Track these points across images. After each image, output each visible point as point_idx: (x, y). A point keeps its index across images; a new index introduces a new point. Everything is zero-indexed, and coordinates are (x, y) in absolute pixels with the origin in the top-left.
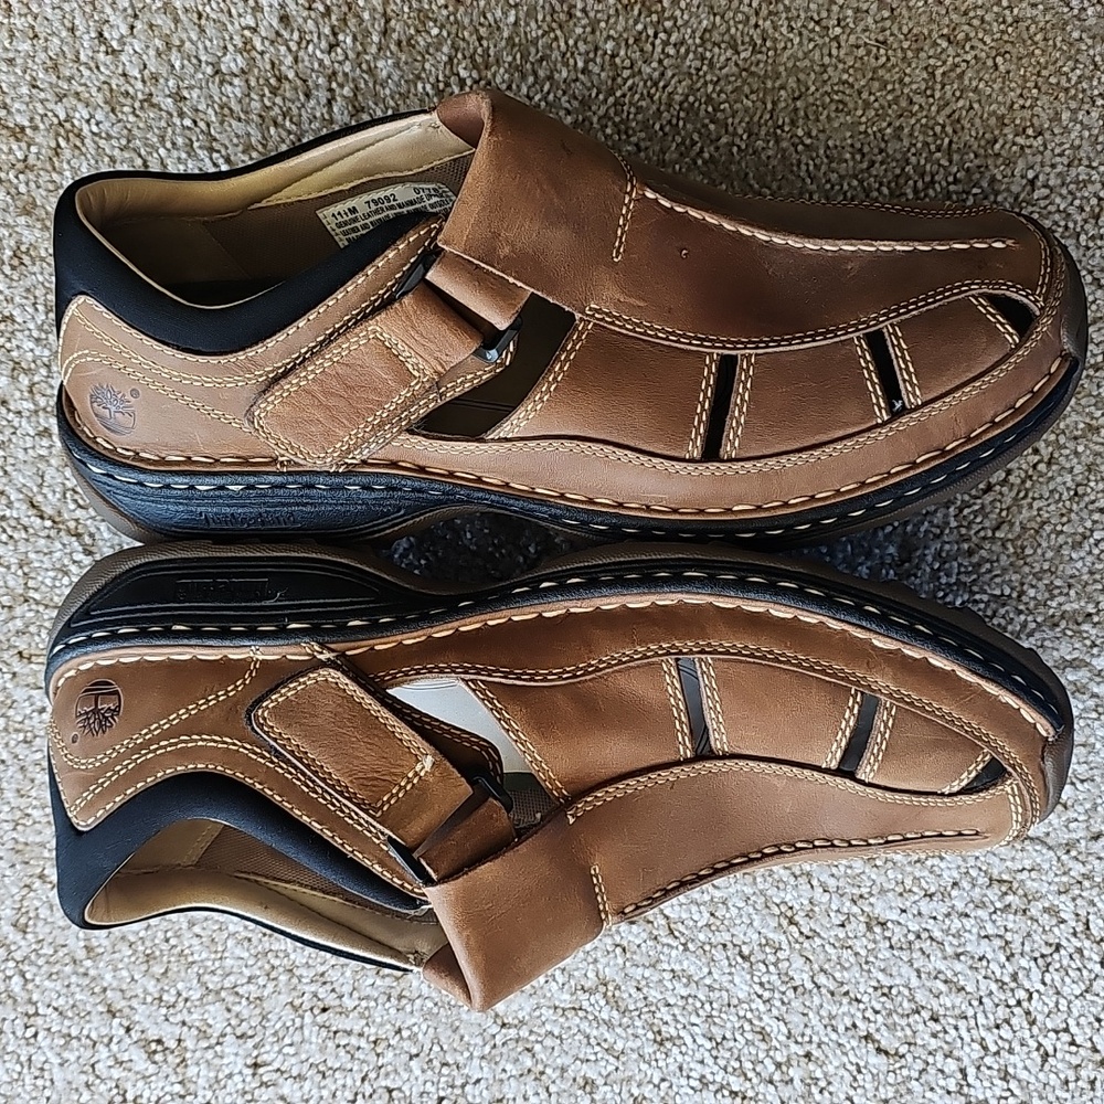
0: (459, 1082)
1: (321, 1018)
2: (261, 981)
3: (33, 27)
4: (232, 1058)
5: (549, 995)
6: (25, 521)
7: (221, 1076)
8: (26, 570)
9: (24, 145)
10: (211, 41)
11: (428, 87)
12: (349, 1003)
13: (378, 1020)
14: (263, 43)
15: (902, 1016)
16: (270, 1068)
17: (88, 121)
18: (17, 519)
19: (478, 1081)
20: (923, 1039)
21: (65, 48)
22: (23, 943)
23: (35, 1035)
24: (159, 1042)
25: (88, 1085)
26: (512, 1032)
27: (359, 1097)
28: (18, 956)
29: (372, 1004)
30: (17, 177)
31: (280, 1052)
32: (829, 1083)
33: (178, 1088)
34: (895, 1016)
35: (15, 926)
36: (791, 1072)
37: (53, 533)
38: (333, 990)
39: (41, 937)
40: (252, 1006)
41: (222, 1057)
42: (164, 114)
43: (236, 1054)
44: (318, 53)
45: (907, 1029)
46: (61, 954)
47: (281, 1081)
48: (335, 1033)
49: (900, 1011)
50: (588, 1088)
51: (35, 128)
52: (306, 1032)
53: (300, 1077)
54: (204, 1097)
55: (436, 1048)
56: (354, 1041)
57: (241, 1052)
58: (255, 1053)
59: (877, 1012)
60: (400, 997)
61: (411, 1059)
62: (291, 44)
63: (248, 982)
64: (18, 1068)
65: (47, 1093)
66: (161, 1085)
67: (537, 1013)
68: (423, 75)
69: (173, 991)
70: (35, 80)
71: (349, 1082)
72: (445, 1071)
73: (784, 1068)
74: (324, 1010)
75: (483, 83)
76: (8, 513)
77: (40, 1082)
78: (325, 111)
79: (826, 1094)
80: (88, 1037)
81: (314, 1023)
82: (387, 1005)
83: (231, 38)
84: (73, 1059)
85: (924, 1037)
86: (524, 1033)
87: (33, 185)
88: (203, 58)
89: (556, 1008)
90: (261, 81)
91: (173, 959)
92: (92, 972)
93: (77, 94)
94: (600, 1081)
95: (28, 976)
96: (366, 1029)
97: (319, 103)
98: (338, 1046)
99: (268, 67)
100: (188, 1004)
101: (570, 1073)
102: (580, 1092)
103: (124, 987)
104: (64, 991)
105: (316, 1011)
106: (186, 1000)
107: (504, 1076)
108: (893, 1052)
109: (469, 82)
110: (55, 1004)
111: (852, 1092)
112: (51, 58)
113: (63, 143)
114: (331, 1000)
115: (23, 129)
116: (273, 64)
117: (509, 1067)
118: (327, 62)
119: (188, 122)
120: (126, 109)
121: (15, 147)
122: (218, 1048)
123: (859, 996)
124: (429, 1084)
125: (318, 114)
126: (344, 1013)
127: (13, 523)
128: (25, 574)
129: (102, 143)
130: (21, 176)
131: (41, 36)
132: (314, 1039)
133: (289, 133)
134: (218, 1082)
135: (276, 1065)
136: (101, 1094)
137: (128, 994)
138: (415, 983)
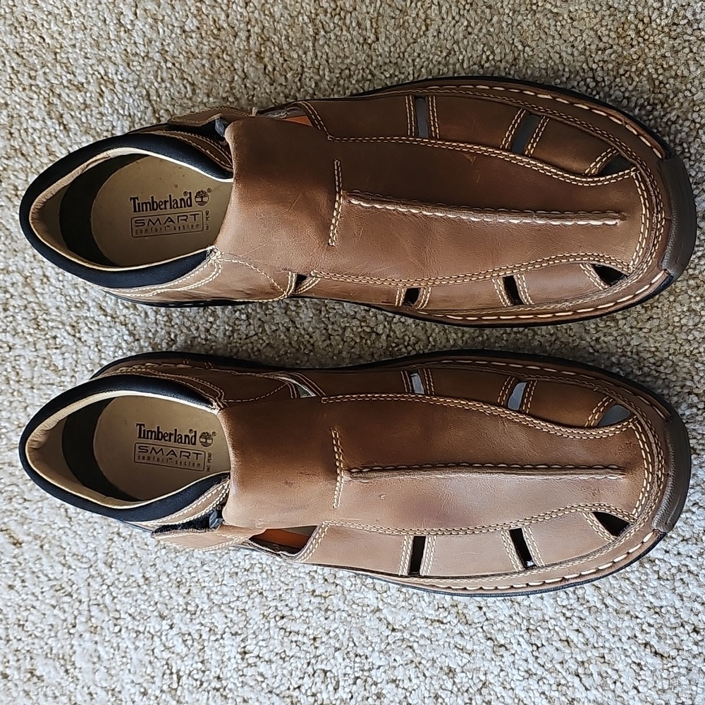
0: (366, 667)
1: (280, 623)
2: (245, 599)
3: (83, 23)
4: (230, 647)
5: (421, 610)
6: (97, 318)
7: (225, 659)
8: (99, 347)
9: (83, 93)
10: (178, 13)
11: (305, 18)
12: (296, 614)
13: (314, 625)
14: (207, 8)
15: (671, 628)
16: (252, 655)
17: (116, 74)
18: (93, 318)
19: (379, 667)
20: (688, 646)
21: (101, 33)
22: (110, 574)
23: (120, 631)
24: (189, 634)
25: (150, 662)
26: (399, 634)
27: (306, 675)
28: (108, 582)
29: (310, 614)
30: (80, 113)
31: (257, 644)
32: (620, 677)
33: (200, 665)
34: (665, 629)
35: (105, 564)
36: (591, 667)
37: (112, 324)
38: (287, 605)
39: (120, 571)
40: (240, 615)
41: (224, 647)
42: (156, 63)
43: (232, 646)
44: (239, 8)
45: (674, 638)
46: (131, 581)
47: (259, 663)
48: (290, 633)
49: (668, 624)
50: (451, 675)
51: (89, 83)
52: (272, 632)
53: (270, 662)
54: (215, 672)
55: (351, 644)
56: (300, 638)
57: (234, 644)
58: (243, 645)
59: (652, 626)
60: (327, 610)
61: (336, 651)
62: (223, 6)
63: (237, 600)
64: (112, 650)
65: (129, 666)
66: (190, 662)
67: (414, 622)
68: (302, 11)
69: (193, 604)
70: (86, 54)
71: (300, 666)
72: (358, 659)
73: (586, 665)
74: (283, 617)
75: (338, 9)
76: (88, 315)
77: (124, 660)
78: (245, 44)
79: (618, 684)
80: (149, 632)
81: (276, 626)
82: (319, 615)
83: (190, 9)
84: (141, 645)
85: (688, 645)
86: (406, 635)
87: (89, 117)
88: (175, 25)
89: (427, 619)
90: (209, 32)
91: (192, 584)
92: (148, 593)
93: (110, 58)
94: (458, 670)
95: (114, 594)
96: (307, 631)
97: (241, 40)
98: (292, 642)
99: (211, 23)
100: (203, 613)
101: (438, 664)
102: (445, 677)
103: (167, 602)
104: (134, 603)
105: (278, 619)
106: (202, 610)
107: (395, 664)
108: (666, 655)
109: (329, 10)
110: (129, 612)
111: (637, 684)
112: (94, 40)
113: (104, 89)
114: (286, 612)
115: (82, 84)
116: (215, 21)
117: (398, 658)
118: (245, 14)
119: (169, 65)
120: (135, 63)
121: (79, 96)
122: (221, 641)
123: (637, 614)
124: (348, 668)
125: (242, 47)
126: (294, 620)
127: (91, 320)
128: (100, 351)
129: (125, 86)
130: (83, 112)
131: (89, 27)
132: (276, 637)
133: (225, 61)
134: (223, 662)
135: (255, 653)
136: (158, 668)
137: (169, 607)
138: (335, 601)
